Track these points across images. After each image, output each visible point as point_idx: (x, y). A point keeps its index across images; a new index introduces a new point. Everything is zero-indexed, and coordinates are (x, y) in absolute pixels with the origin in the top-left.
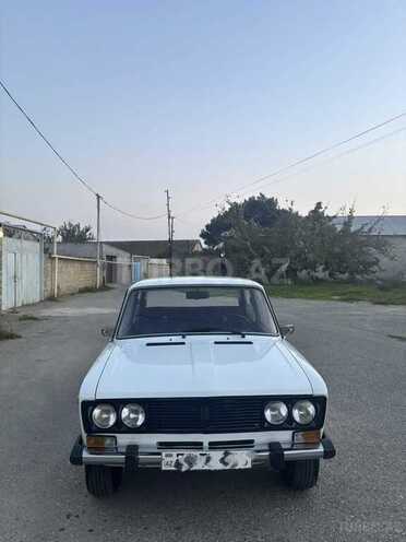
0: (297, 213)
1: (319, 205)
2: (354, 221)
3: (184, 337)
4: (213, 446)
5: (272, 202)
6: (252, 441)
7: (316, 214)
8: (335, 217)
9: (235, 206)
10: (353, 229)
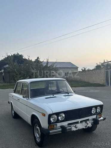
0: (31, 60)
1: (38, 58)
2: (49, 63)
3: (53, 95)
4: (81, 122)
5: (21, 56)
6: (89, 119)
7: (37, 61)
8: (43, 62)
9: (9, 57)
10: (49, 65)
